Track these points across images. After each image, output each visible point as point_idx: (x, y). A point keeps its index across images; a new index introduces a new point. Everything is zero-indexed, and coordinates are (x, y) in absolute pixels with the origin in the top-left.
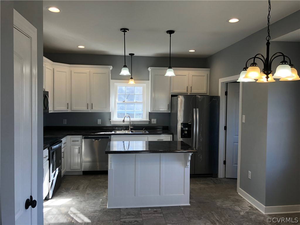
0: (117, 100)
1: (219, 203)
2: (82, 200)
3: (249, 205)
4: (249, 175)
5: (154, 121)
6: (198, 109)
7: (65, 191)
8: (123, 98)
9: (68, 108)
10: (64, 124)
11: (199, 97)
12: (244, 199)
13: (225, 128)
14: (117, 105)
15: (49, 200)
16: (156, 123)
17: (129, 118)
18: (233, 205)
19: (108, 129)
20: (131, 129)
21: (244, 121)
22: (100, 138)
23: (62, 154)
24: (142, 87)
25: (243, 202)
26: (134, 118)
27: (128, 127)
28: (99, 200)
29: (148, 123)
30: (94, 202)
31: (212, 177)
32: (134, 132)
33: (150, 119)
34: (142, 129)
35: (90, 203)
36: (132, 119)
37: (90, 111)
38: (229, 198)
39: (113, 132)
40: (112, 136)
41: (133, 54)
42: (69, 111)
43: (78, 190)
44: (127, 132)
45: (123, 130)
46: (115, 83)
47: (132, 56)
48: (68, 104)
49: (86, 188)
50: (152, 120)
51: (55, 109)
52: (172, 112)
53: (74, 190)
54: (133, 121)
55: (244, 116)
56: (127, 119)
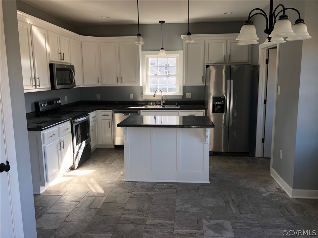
0: (149, 74)
1: (243, 183)
2: (104, 172)
3: (278, 187)
4: (280, 154)
5: (188, 95)
6: (233, 80)
7: (92, 163)
8: (156, 71)
9: (98, 82)
10: (97, 98)
11: (234, 67)
12: (275, 181)
13: (265, 102)
14: (149, 79)
15: (75, 170)
16: (190, 97)
17: (161, 93)
18: (259, 185)
19: (141, 104)
20: (164, 104)
21: (279, 94)
22: (129, 112)
23: (91, 127)
24: (175, 58)
25: (272, 183)
26: (166, 92)
27: (160, 102)
28: (120, 173)
29: (181, 98)
30: (115, 174)
31: (248, 156)
32: (167, 107)
33: (184, 93)
34: (175, 104)
35: (110, 175)
36: (164, 94)
37: (119, 85)
38: (257, 178)
39: (143, 107)
40: (142, 111)
41: (164, 22)
42: (100, 85)
43: (105, 163)
44: (158, 107)
45: (154, 105)
46: (146, 55)
47: (162, 23)
48: (98, 78)
49: (113, 161)
50: (187, 94)
51: (85, 84)
52: (206, 85)
53: (101, 162)
54: (165, 96)
55: (279, 87)
56: (158, 93)
